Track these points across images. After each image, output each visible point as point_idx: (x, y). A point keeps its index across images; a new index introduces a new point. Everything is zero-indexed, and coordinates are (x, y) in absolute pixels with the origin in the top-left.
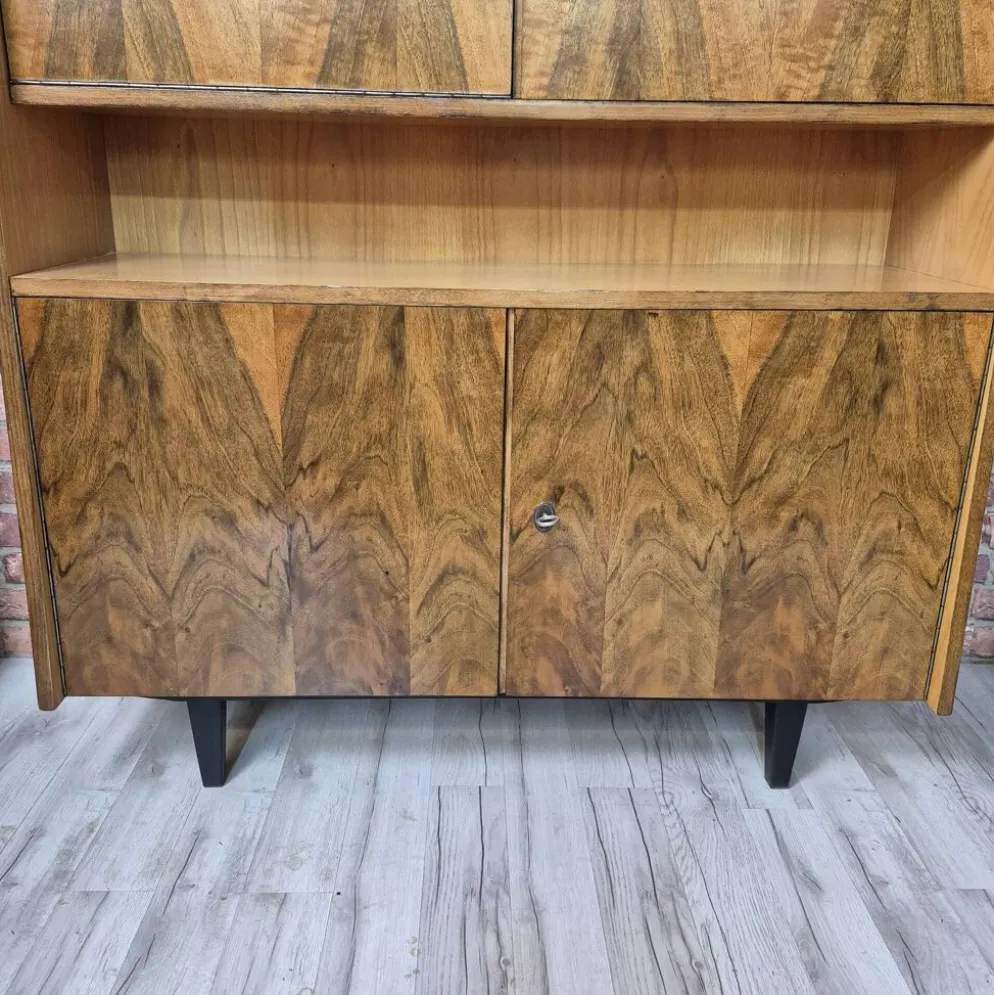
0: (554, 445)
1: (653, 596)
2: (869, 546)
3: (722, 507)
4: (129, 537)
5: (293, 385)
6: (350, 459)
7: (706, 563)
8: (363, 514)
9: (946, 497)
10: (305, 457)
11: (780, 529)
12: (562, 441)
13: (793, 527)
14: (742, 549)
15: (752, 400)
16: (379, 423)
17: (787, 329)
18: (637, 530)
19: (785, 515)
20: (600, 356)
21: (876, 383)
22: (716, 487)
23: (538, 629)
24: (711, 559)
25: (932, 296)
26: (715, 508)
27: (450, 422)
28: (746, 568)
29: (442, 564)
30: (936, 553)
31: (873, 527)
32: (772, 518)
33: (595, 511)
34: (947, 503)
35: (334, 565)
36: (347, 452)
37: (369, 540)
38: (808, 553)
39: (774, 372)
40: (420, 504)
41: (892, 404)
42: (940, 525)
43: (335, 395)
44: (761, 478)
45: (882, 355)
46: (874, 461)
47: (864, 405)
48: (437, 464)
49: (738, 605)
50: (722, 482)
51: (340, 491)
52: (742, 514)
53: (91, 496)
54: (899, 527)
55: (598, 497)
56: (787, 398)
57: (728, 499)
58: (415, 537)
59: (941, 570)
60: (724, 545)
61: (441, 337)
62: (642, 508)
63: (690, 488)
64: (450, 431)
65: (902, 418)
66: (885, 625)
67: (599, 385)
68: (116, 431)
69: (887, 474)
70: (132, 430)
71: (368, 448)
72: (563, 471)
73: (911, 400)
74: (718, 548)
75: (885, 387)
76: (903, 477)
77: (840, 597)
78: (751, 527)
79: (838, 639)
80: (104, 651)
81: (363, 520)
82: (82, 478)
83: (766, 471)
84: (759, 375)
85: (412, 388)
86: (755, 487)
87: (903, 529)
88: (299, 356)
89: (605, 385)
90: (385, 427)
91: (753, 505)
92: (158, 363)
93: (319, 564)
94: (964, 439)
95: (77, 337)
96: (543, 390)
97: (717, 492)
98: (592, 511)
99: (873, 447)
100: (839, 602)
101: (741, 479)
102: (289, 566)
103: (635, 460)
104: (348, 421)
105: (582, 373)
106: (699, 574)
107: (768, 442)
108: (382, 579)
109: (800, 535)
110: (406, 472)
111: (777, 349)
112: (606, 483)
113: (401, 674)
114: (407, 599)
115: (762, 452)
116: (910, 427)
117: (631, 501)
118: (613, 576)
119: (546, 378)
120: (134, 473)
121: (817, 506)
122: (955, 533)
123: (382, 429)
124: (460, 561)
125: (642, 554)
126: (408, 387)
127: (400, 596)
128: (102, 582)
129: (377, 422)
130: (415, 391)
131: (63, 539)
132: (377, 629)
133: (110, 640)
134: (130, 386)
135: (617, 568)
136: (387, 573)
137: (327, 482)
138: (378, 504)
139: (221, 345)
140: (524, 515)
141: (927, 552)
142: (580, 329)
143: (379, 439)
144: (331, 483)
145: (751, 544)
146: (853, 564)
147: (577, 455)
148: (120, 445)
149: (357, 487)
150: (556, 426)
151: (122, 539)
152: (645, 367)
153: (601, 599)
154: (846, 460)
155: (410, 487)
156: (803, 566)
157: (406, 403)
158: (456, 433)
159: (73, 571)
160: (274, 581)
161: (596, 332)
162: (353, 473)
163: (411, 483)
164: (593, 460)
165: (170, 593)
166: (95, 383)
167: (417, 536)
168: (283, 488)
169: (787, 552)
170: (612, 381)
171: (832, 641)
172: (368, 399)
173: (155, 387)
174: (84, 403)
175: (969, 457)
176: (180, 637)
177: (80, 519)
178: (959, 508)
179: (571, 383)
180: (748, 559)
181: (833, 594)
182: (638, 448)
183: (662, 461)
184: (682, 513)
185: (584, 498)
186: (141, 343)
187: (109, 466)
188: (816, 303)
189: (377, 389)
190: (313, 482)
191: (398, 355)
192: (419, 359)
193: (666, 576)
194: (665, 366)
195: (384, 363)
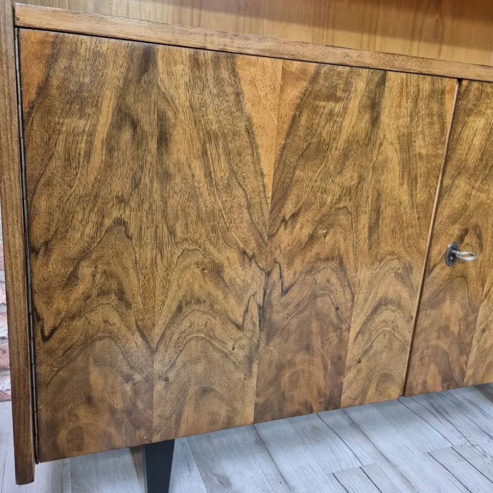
0: (468, 195)
4: (121, 294)
5: (289, 141)
6: (324, 210)
8: (327, 259)
10: (289, 209)
12: (473, 192)
16: (351, 177)
23: (434, 342)
27: (403, 177)
29: (379, 295)
33: (484, 247)
35: (298, 305)
36: (323, 204)
37: (328, 281)
40: (370, 248)
48: (388, 212)
51: (312, 238)
53: (85, 254)
55: (488, 236)
58: (362, 277)
61: (409, 101)
64: (402, 184)
68: (119, 185)
70: (136, 184)
71: (339, 200)
72: (471, 216)
80: (82, 412)
81: (326, 264)
82: (78, 236)
85: (381, 145)
88: (298, 113)
90: (354, 182)
92: (170, 114)
93: (286, 306)
95: (87, 80)
96: (469, 149)
98: (481, 248)
102: (262, 309)
104: (327, 176)
108: (333, 314)
110: (364, 220)
113: (336, 393)
114: (348, 330)
118: (486, 296)
119: (473, 140)
120: (133, 229)
123: (352, 183)
124: (391, 295)
126: (378, 146)
127: (344, 327)
128: (88, 342)
129: (349, 177)
130: (382, 148)
131: (49, 302)
132: (323, 357)
133: (89, 400)
134: (138, 140)
135: (488, 290)
136: (337, 309)
137: (303, 231)
138: (339, 250)
139: (232, 98)
140: (439, 253)
143: (349, 192)
144: (307, 231)
147: (481, 203)
148: (121, 200)
149: (325, 236)
150: (472, 179)
151: (113, 297)
153: (475, 314)
155: (364, 233)
157: (374, 159)
158: (405, 186)
159: (57, 335)
160: (248, 325)
162: (326, 222)
163: (366, 230)
165: (154, 346)
166: (102, 132)
167: (364, 275)
168: (266, 239)
172: (346, 155)
173: (164, 140)
174: (88, 154)
176: (159, 386)
179: (488, 144)
185: (479, 237)
186: (155, 91)
187: (108, 222)
189: (355, 146)
190: (291, 233)
191: (375, 115)
192: (390, 120)
195: (363, 123)
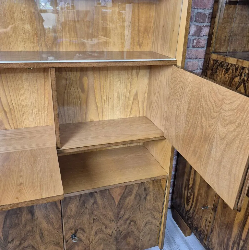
0: (75, 222)
1: (101, 244)
2: (145, 223)
3: (115, 224)
5: (5, 226)
7: (112, 235)
8: (27, 247)
9: (159, 211)
10: (10, 239)
11: (127, 225)
12: (77, 221)
13: (130, 223)
14: (119, 230)
15: (119, 203)
16: (29, 228)
17: (126, 189)
18: (96, 233)
19: (128, 222)
20: (84, 203)
21: (145, 195)
22: (113, 221)
24: (113, 234)
25: (154, 178)
26: (113, 225)
28: (120, 234)
30: (158, 221)
31: (146, 220)
32: (126, 223)
33: (86, 232)
34: (160, 212)
36: (21, 236)
38: (133, 227)
39: (123, 197)
40: (42, 241)
41: (148, 198)
42: (159, 216)
43: (16, 225)
44: (122, 217)
45: (145, 189)
46: (145, 208)
47: (143, 199)
48: (46, 233)
49: (119, 240)
50: (114, 219)
51: (20, 244)
52: (119, 224)
54: (151, 218)
55: (86, 229)
56: (127, 201)
57: (116, 222)
58: (41, 248)
59: (160, 223)
60: (115, 230)
61: (44, 208)
62: (97, 229)
63: (107, 222)
64: (48, 225)
65: (150, 200)
66: (149, 235)
67: (84, 208)
69: (148, 210)
71: (27, 234)
72: (78, 226)
73: (152, 197)
74: (114, 232)
75: (147, 195)
76: (151, 209)
77: (140, 233)
78: (121, 226)
79: (140, 240)
81: (27, 248)
83: (124, 215)
84: (120, 199)
85: (37, 219)
86: (121, 219)
87: (152, 219)
88: (6, 220)
89: (86, 208)
90: (31, 228)
91: (121, 222)
94: (163, 201)
96: (71, 212)
97: (113, 222)
98: (85, 232)
99: (145, 206)
100: (140, 234)
101: (118, 217)
103: (94, 220)
104: (21, 230)
105: (80, 207)
106: (110, 237)
107: (123, 210)
109: (131, 225)
110: (38, 236)
111: (124, 193)
112: (88, 226)
115: (122, 212)
116: (152, 201)
117: (94, 228)
118: (91, 243)
119: (71, 210)
121: (134, 219)
122: (162, 217)
123: (30, 229)
125: (97, 237)
130: (38, 220)
135: (92, 241)
137: (17, 243)
138: (31, 244)
140: (69, 237)
141: (157, 221)
142: (79, 199)
143: (30, 231)
144: (18, 243)
145: (121, 229)
146: (142, 227)
147: (80, 222)
149: (25, 242)
150: (75, 218)
152: (95, 202)
153: (89, 247)
154: (140, 209)
156: (132, 230)
157: (36, 222)
158: (50, 226)
161: (83, 199)
162: (23, 239)
163: (39, 238)
164: (85, 223)
168: (4, 247)
169: (129, 228)
170: (88, 207)
171: (139, 241)
172: (26, 224)
175: (164, 203)
178: (162, 212)
179: (78, 209)
180: (121, 232)
181: (139, 233)
182: (95, 218)
183: (101, 219)
184: (106, 227)
185: (83, 230)
188: (131, 183)
189: (28, 222)
190: (13, 244)
191: (33, 214)
192: (38, 213)
193: (103, 240)
194: (100, 201)
195: (29, 216)
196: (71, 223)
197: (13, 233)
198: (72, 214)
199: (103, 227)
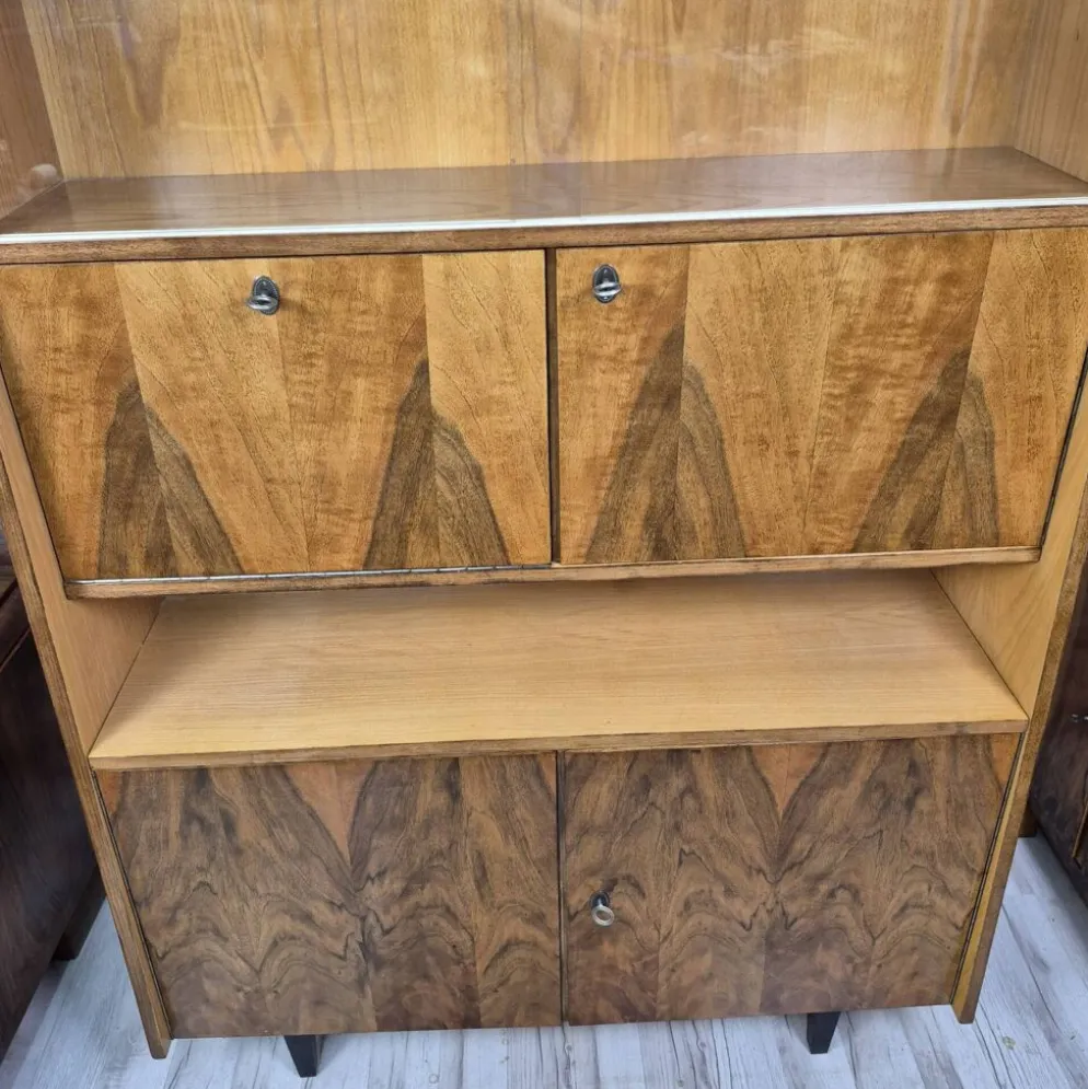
0: (607, 850)
1: (703, 952)
2: (901, 905)
3: (767, 884)
4: (217, 932)
5: (358, 819)
6: (415, 868)
7: (751, 924)
8: (429, 906)
9: (972, 866)
10: (372, 868)
11: (818, 897)
12: (613, 847)
13: (832, 894)
14: (784, 913)
15: (792, 807)
16: (440, 842)
17: (824, 756)
18: (687, 905)
19: (824, 888)
20: (646, 784)
21: (908, 790)
22: (760, 871)
23: (598, 979)
24: (756, 921)
25: (960, 725)
26: (761, 887)
27: (506, 837)
28: (788, 927)
29: (506, 937)
30: (962, 905)
31: (905, 891)
32: (812, 891)
33: (647, 894)
34: (973, 870)
35: (403, 943)
36: (411, 865)
37: (436, 924)
38: (845, 911)
39: (811, 787)
40: (482, 897)
41: (923, 804)
42: (967, 885)
43: (397, 824)
44: (801, 863)
45: (913, 768)
46: (907, 844)
47: (898, 806)
48: (496, 870)
49: (780, 951)
50: (765, 867)
51: (406, 892)
52: (783, 889)
53: (178, 906)
54: (930, 889)
55: (650, 885)
56: (825, 804)
57: (771, 878)
58: (478, 921)
59: (968, 915)
60: (768, 911)
61: (495, 778)
62: (692, 890)
63: (733, 871)
64: (507, 843)
65: (933, 813)
66: (916, 957)
67: (647, 805)
68: (198, 858)
69: (918, 853)
70: (212, 859)
71: (431, 859)
72: (616, 868)
73: (941, 802)
74: (763, 914)
75: (917, 792)
76: (933, 854)
77: (874, 939)
78: (792, 897)
79: (873, 968)
80: (203, 1008)
81: (429, 911)
82: (170, 894)
83: (808, 857)
84: (799, 789)
85: (469, 815)
86: (795, 869)
87: (933, 890)
88: (362, 798)
89: (653, 804)
90: (446, 844)
91: (795, 881)
92: (232, 811)
93: (391, 943)
94: (991, 824)
95: (155, 796)
96: (593, 811)
97: (761, 876)
98: (644, 895)
99: (905, 834)
100: (874, 944)
101: (782, 859)
102: (363, 946)
103: (684, 857)
104: (410, 842)
105: (631, 796)
106: (745, 933)
107: (807, 837)
108: (450, 951)
109: (838, 900)
110: (468, 877)
111: (814, 771)
112: (657, 874)
113: (473, 1015)
114: (474, 965)
115: (801, 844)
116: (941, 818)
117: (681, 885)
118: (665, 938)
119: (596, 803)
120: (216, 888)
121: (853, 879)
122: (980, 891)
123: (443, 847)
124: (521, 936)
125: (690, 923)
126: (465, 816)
127: (467, 962)
128: (197, 963)
129: (438, 841)
130: (472, 817)
131: (158, 935)
132: (447, 986)
133: (207, 1001)
134: (206, 828)
135: (669, 934)
136: (454, 946)
137: (394, 885)
138: (442, 899)
139: (289, 794)
140: (581, 901)
141: (955, 906)
142: (627, 765)
143: (440, 854)
144: (398, 886)
145: (792, 909)
146: (887, 917)
147: (628, 857)
148: (201, 869)
149: (422, 888)
150: (608, 837)
151: (210, 933)
152: (691, 790)
153: (654, 955)
154: (880, 844)
155: (471, 886)
156: (840, 921)
157: (464, 825)
158: (513, 847)
159: (168, 957)
160: (351, 956)
161: (641, 768)
162: (417, 879)
163: (472, 883)
164: (644, 858)
165: (258, 967)
166: (174, 827)
167: (480, 919)
168: (353, 892)
169: (827, 912)
170: (660, 801)
171: (867, 971)
172: (428, 825)
173: (230, 827)
174: (167, 842)
175: (995, 837)
176: (270, 997)
177: (171, 922)
178: (984, 873)
179: (620, 806)
180: (790, 919)
181: (869, 939)
182: (686, 848)
183: (709, 856)
184: (729, 892)
185: (637, 886)
186: (214, 798)
187: (193, 885)
188: (852, 736)
189: (436, 818)
190: (381, 886)
191: (454, 792)
192: (475, 795)
193: (715, 936)
194: (709, 788)
195: (442, 799)
196: (591, 851)
197: (384, 848)
198: (599, 819)
199: (718, 891)
